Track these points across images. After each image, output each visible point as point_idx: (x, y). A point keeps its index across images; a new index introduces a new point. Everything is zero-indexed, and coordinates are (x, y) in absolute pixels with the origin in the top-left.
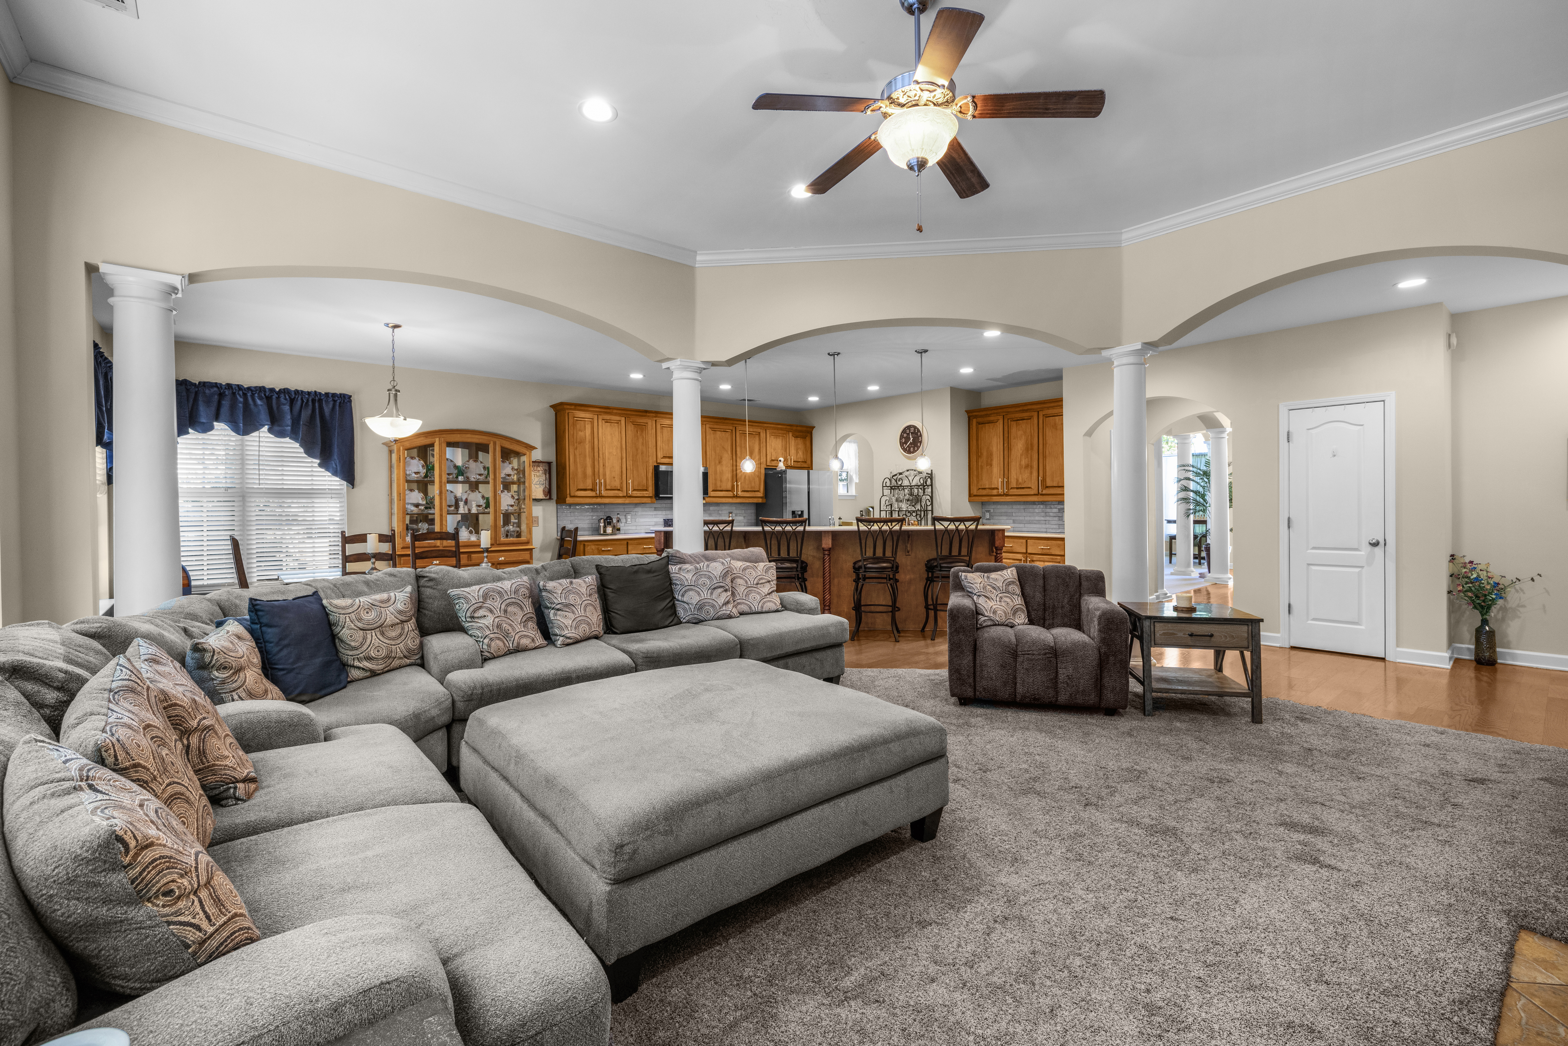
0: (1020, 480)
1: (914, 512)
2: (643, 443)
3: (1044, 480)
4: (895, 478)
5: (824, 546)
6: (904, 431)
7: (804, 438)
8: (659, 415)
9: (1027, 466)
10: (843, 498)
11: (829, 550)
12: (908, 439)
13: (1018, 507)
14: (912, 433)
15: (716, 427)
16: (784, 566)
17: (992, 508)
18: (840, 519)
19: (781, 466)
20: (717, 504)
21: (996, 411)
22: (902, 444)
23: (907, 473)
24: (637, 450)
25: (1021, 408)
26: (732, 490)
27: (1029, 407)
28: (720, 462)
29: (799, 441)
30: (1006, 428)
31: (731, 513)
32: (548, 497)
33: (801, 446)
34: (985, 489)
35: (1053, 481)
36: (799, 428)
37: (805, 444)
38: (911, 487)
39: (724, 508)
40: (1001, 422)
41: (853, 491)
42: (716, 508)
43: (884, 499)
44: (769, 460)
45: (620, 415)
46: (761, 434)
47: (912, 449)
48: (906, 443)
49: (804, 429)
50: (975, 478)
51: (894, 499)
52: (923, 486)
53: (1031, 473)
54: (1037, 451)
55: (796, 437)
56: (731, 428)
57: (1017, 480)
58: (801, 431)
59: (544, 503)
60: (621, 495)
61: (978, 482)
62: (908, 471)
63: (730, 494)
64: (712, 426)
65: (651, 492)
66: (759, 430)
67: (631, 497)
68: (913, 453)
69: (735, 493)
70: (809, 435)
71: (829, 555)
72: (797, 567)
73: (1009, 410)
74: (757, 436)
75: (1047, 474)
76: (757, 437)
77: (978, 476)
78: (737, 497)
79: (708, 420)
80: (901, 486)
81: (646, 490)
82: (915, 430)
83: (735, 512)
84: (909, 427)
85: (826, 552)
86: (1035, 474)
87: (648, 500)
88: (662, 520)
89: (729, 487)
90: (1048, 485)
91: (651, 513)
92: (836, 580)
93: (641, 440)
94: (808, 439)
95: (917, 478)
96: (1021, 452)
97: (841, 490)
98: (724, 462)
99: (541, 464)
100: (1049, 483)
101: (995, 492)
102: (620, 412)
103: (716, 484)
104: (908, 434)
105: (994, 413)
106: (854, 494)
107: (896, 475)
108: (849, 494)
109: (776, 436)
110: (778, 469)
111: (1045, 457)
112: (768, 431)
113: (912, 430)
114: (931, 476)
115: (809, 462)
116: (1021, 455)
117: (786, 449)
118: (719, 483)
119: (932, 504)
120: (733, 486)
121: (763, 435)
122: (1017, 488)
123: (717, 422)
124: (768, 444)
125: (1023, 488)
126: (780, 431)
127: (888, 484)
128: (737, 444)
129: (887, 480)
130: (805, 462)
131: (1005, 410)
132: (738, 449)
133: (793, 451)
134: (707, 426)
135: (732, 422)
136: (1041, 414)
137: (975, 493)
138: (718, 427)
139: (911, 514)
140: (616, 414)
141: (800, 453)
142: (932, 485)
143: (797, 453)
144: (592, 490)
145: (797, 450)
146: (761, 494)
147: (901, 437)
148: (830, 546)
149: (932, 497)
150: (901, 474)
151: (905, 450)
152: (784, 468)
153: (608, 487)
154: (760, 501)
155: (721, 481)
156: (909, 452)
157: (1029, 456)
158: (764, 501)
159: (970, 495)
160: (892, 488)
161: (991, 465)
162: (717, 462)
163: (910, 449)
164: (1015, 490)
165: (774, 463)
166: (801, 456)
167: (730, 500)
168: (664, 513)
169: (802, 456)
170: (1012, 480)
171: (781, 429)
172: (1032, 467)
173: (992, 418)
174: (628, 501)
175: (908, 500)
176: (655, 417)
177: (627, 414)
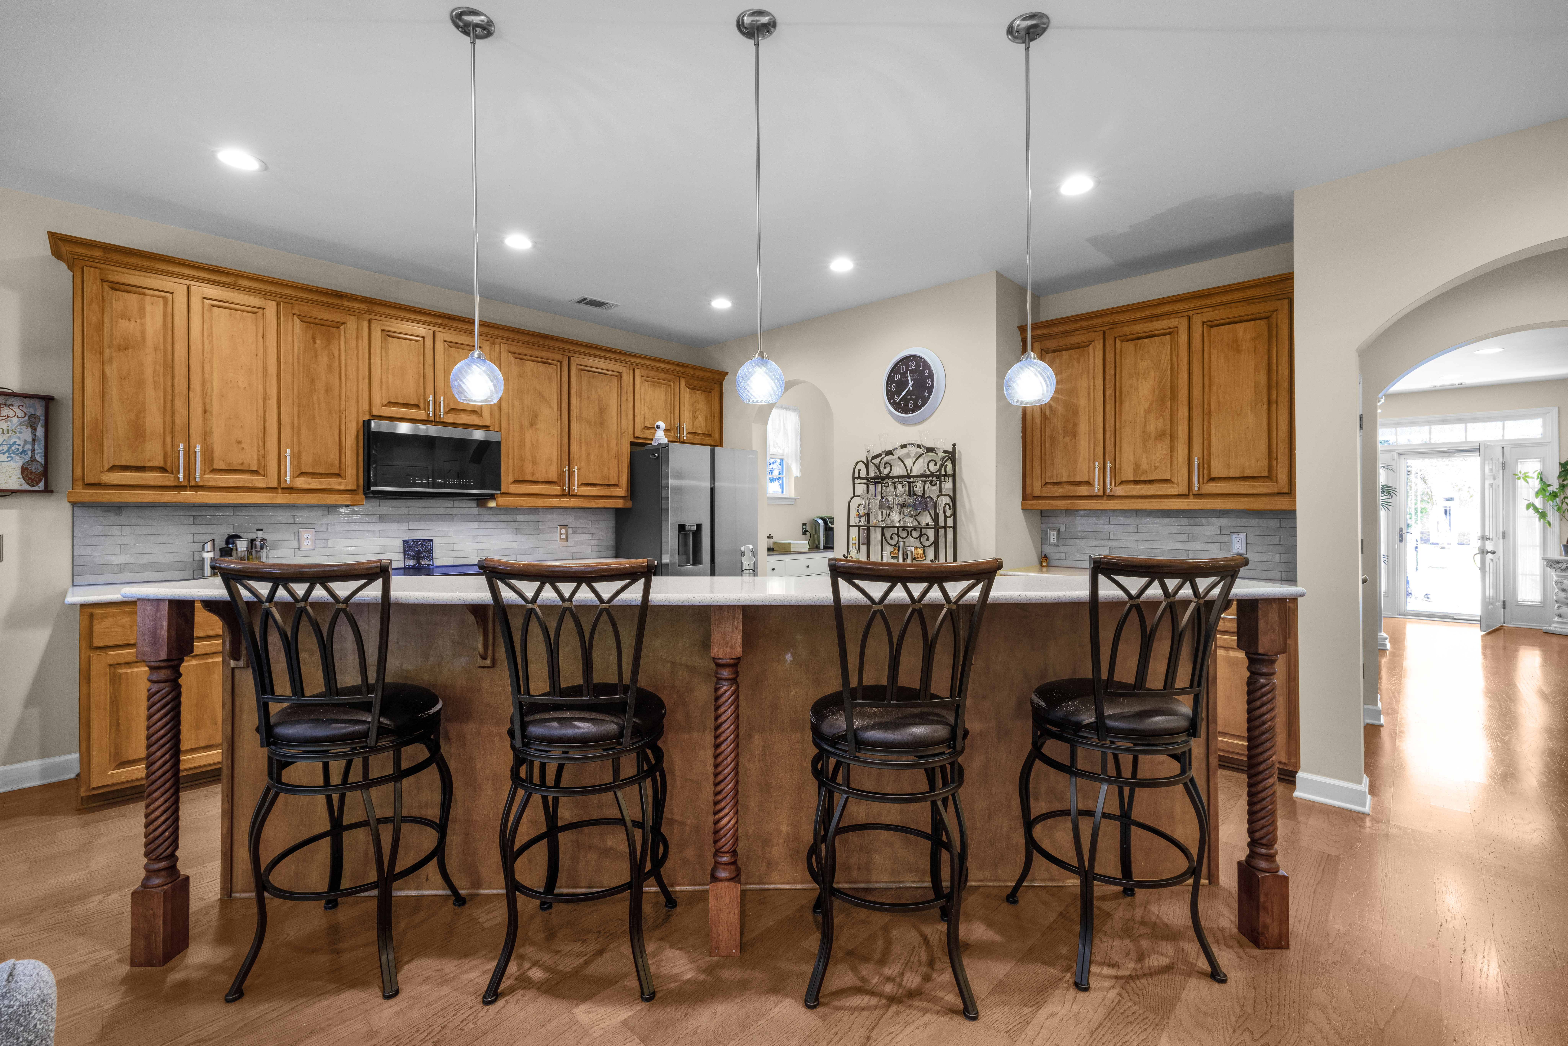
0: (1144, 465)
1: (915, 529)
2: (330, 368)
3: (1205, 464)
4: (877, 461)
5: (717, 651)
6: (895, 369)
7: (707, 391)
8: (376, 309)
9: (1160, 436)
10: (778, 502)
11: (735, 664)
12: (902, 384)
13: (1122, 520)
14: (912, 372)
15: (523, 351)
16: (568, 732)
17: (1062, 522)
18: (770, 537)
19: (660, 437)
20: (535, 510)
21: (1085, 324)
22: (890, 395)
23: (901, 452)
24: (313, 381)
25: (1147, 313)
26: (558, 482)
27: (1168, 308)
28: (532, 424)
29: (699, 396)
30: (1110, 356)
31: (565, 526)
32: (41, 486)
33: (702, 406)
34: (1058, 483)
35: (1229, 466)
36: (699, 373)
37: (709, 402)
38: (909, 478)
39: (548, 517)
40: (1099, 345)
41: (791, 491)
42: (532, 517)
43: (856, 501)
44: (638, 427)
45: (265, 295)
46: (624, 376)
47: (911, 403)
48: (899, 392)
49: (709, 375)
50: (1037, 463)
51: (875, 503)
52: (938, 477)
53: (1172, 449)
54: (1185, 402)
55: (693, 388)
56: (559, 357)
57: (1137, 466)
58: (703, 379)
59: (27, 502)
60: (262, 485)
61: (1044, 469)
62: (904, 446)
63: (555, 489)
64: (514, 349)
65: (351, 478)
66: (619, 367)
67: (290, 490)
68: (914, 411)
69: (566, 488)
70: (717, 388)
71: (734, 681)
72: (621, 734)
73: (1120, 318)
74: (615, 380)
75: (1214, 450)
76: (615, 382)
77: (1043, 459)
78: (570, 495)
79: (506, 334)
80: (888, 477)
81: (339, 475)
82: (917, 365)
83: (573, 524)
84: (906, 360)
85: (726, 673)
86: (1182, 451)
87: (346, 498)
88: (399, 542)
89: (553, 475)
90: (1214, 474)
91: (371, 527)
92: (757, 740)
93: (324, 360)
94: (715, 395)
95: (922, 461)
96: (1147, 405)
97: (773, 489)
98: (541, 425)
99: (17, 402)
100: (1217, 470)
101: (1083, 491)
102: (261, 286)
103: (521, 468)
104: (904, 375)
105: (1082, 328)
106: (793, 496)
107: (879, 455)
108: (785, 495)
109: (655, 383)
110: (655, 443)
111: (1206, 414)
112: (637, 372)
113: (912, 365)
114: (952, 456)
115: (716, 435)
116: (1148, 412)
117: (673, 410)
118: (528, 468)
119: (954, 515)
120: (562, 474)
121: (627, 378)
122: (1136, 482)
123: (526, 343)
124: (637, 396)
125: (1151, 482)
126: (663, 375)
127: (863, 474)
128: (573, 391)
129: (861, 466)
130: (710, 435)
131: (1107, 319)
132: (574, 401)
133: (687, 414)
134: (503, 346)
135: (561, 345)
136: (1197, 321)
137: (1037, 491)
138: (530, 352)
139: (909, 534)
140: (249, 290)
141: (701, 419)
142: (954, 476)
143: (695, 418)
144: (163, 470)
145: (694, 412)
146: (621, 491)
147: (890, 380)
148: (738, 653)
149: (954, 499)
150: (889, 453)
151: (896, 406)
152: (664, 441)
153: (218, 465)
154: (620, 504)
155: (534, 462)
156: (905, 410)
157: (1167, 413)
158: (629, 504)
159: (1025, 497)
160: (869, 481)
161: (1074, 435)
162: (526, 423)
163: (906, 405)
164: (1132, 486)
165: (647, 433)
166: (701, 425)
167: (555, 502)
168: (404, 526)
169: (703, 425)
170: (1125, 465)
171: (665, 371)
172: (1173, 437)
173: (1076, 339)
174: (281, 498)
175: (903, 506)
176: (369, 312)
177: (283, 296)
